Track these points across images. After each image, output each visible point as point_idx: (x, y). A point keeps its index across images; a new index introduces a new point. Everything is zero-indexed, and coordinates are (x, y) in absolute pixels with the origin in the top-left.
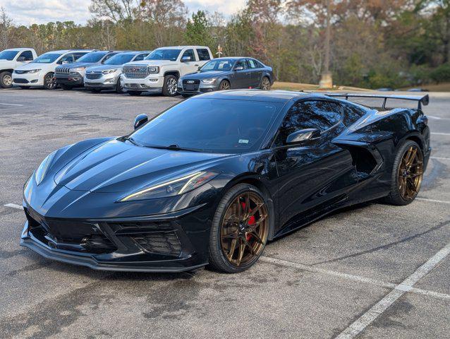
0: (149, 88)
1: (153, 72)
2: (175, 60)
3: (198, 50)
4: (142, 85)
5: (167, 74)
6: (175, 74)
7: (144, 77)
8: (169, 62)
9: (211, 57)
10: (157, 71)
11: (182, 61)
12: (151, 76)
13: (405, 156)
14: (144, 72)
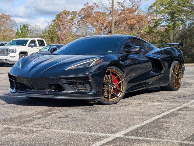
0: (10, 61)
1: (13, 52)
2: (25, 45)
3: (38, 40)
4: (6, 59)
5: (21, 53)
6: (25, 53)
7: (7, 55)
8: (21, 47)
9: (46, 45)
10: (15, 51)
11: (29, 46)
12: (11, 54)
13: (174, 67)
14: (7, 52)
